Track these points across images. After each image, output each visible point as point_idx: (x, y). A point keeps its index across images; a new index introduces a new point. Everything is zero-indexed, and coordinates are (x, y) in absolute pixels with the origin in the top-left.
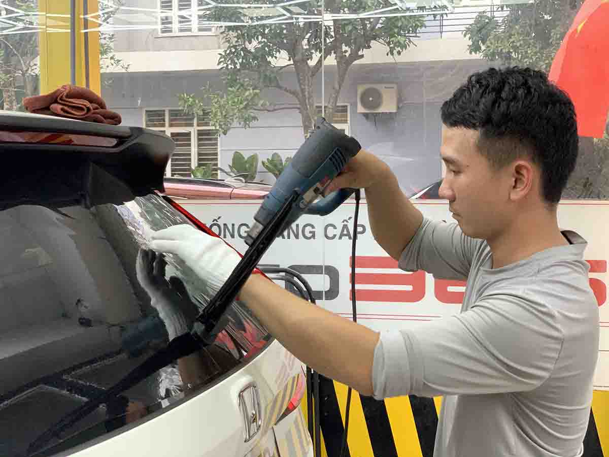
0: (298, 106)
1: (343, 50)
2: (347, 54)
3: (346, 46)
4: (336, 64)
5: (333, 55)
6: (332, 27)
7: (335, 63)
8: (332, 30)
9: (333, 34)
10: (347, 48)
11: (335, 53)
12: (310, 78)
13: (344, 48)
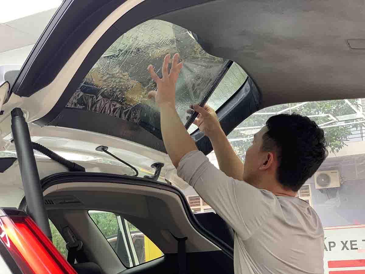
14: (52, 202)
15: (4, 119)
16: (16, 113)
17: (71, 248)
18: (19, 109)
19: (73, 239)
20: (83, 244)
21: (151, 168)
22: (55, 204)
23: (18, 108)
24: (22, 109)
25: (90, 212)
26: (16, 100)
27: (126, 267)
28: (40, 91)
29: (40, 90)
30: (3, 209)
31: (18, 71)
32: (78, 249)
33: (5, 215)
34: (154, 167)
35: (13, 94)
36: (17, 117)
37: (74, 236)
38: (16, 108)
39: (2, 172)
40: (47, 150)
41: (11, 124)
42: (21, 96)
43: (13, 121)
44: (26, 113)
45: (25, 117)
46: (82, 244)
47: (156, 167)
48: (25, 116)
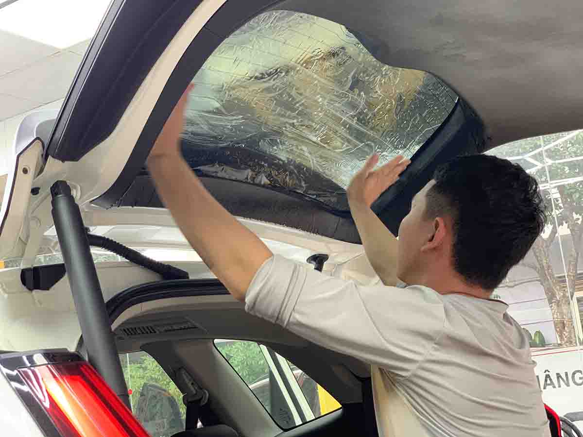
0: (538, 279)
1: (575, 218)
2: (579, 222)
3: (577, 214)
4: (570, 232)
5: (565, 225)
6: (560, 199)
7: (568, 232)
8: (560, 201)
9: (561, 205)
10: (578, 216)
11: (566, 223)
12: (545, 249)
13: (575, 216)
14: (153, 330)
15: (42, 201)
16: (60, 189)
17: (191, 402)
18: (63, 183)
19: (192, 388)
20: (209, 395)
21: (308, 263)
22: (158, 332)
23: (62, 181)
24: (68, 182)
25: (216, 341)
26: (56, 168)
27: (282, 429)
28: (95, 150)
29: (96, 148)
30: (44, 352)
31: (54, 120)
32: (202, 404)
33: (47, 363)
34: (313, 262)
35: (50, 158)
36: (60, 196)
37: (194, 383)
38: (57, 181)
39: (48, 290)
40: (123, 248)
41: (52, 208)
42: (63, 161)
43: (54, 203)
44: (75, 188)
45: (74, 196)
46: (207, 395)
47: (315, 261)
48: (74, 193)
